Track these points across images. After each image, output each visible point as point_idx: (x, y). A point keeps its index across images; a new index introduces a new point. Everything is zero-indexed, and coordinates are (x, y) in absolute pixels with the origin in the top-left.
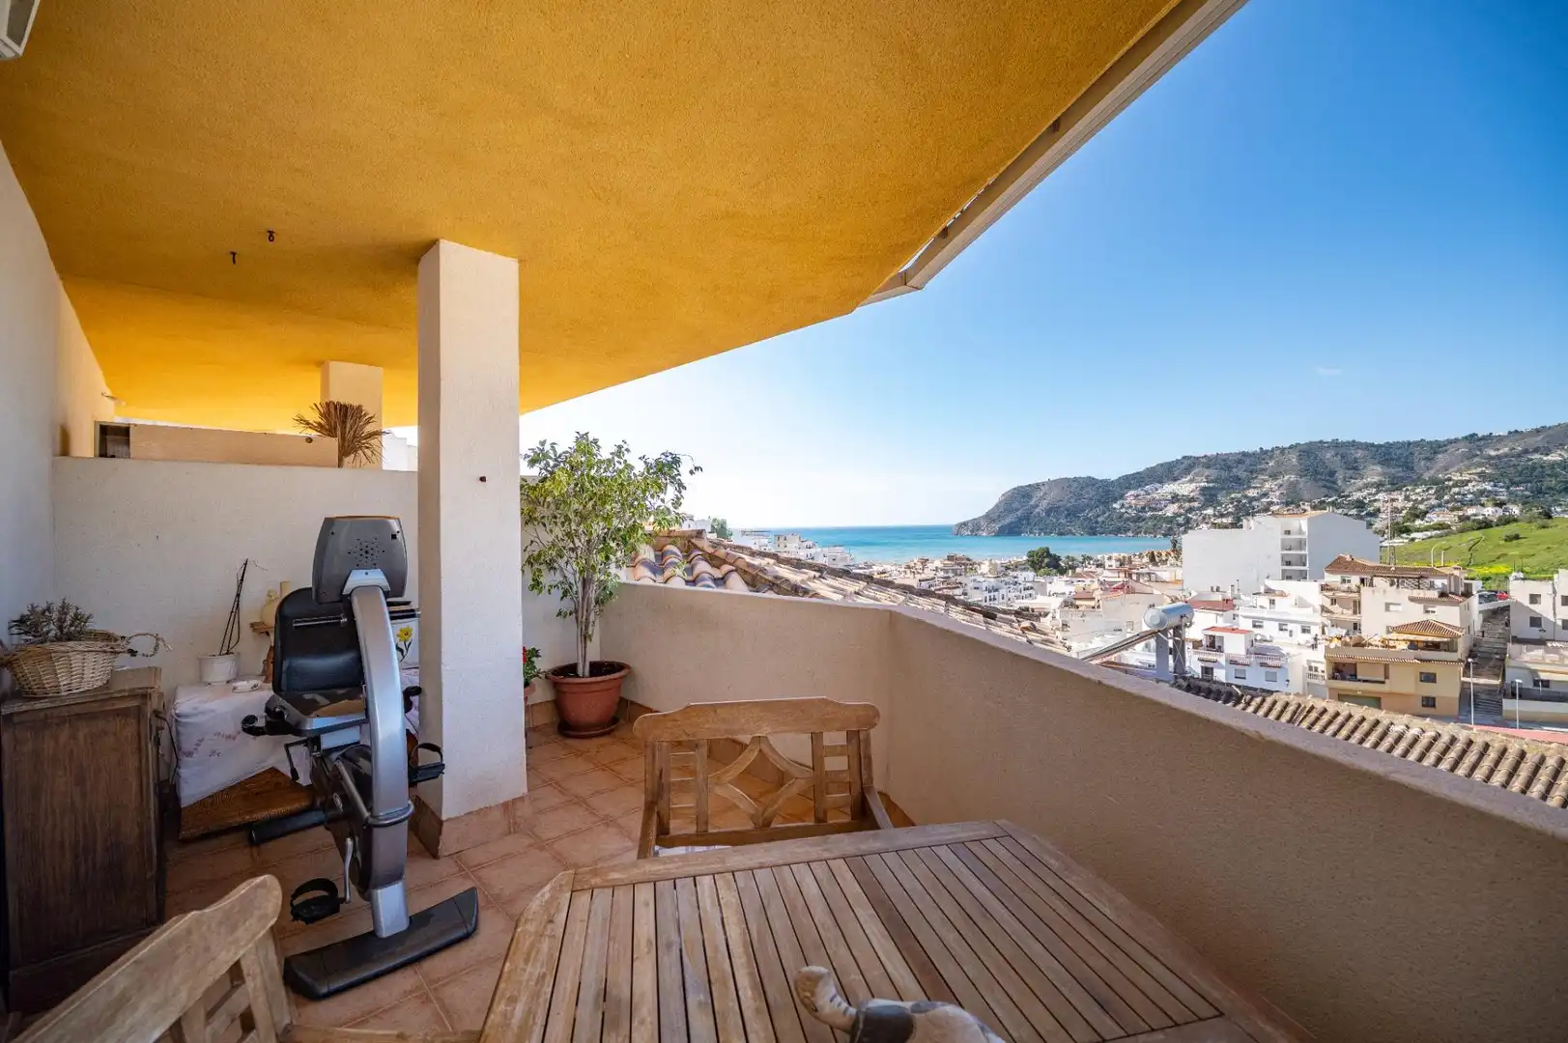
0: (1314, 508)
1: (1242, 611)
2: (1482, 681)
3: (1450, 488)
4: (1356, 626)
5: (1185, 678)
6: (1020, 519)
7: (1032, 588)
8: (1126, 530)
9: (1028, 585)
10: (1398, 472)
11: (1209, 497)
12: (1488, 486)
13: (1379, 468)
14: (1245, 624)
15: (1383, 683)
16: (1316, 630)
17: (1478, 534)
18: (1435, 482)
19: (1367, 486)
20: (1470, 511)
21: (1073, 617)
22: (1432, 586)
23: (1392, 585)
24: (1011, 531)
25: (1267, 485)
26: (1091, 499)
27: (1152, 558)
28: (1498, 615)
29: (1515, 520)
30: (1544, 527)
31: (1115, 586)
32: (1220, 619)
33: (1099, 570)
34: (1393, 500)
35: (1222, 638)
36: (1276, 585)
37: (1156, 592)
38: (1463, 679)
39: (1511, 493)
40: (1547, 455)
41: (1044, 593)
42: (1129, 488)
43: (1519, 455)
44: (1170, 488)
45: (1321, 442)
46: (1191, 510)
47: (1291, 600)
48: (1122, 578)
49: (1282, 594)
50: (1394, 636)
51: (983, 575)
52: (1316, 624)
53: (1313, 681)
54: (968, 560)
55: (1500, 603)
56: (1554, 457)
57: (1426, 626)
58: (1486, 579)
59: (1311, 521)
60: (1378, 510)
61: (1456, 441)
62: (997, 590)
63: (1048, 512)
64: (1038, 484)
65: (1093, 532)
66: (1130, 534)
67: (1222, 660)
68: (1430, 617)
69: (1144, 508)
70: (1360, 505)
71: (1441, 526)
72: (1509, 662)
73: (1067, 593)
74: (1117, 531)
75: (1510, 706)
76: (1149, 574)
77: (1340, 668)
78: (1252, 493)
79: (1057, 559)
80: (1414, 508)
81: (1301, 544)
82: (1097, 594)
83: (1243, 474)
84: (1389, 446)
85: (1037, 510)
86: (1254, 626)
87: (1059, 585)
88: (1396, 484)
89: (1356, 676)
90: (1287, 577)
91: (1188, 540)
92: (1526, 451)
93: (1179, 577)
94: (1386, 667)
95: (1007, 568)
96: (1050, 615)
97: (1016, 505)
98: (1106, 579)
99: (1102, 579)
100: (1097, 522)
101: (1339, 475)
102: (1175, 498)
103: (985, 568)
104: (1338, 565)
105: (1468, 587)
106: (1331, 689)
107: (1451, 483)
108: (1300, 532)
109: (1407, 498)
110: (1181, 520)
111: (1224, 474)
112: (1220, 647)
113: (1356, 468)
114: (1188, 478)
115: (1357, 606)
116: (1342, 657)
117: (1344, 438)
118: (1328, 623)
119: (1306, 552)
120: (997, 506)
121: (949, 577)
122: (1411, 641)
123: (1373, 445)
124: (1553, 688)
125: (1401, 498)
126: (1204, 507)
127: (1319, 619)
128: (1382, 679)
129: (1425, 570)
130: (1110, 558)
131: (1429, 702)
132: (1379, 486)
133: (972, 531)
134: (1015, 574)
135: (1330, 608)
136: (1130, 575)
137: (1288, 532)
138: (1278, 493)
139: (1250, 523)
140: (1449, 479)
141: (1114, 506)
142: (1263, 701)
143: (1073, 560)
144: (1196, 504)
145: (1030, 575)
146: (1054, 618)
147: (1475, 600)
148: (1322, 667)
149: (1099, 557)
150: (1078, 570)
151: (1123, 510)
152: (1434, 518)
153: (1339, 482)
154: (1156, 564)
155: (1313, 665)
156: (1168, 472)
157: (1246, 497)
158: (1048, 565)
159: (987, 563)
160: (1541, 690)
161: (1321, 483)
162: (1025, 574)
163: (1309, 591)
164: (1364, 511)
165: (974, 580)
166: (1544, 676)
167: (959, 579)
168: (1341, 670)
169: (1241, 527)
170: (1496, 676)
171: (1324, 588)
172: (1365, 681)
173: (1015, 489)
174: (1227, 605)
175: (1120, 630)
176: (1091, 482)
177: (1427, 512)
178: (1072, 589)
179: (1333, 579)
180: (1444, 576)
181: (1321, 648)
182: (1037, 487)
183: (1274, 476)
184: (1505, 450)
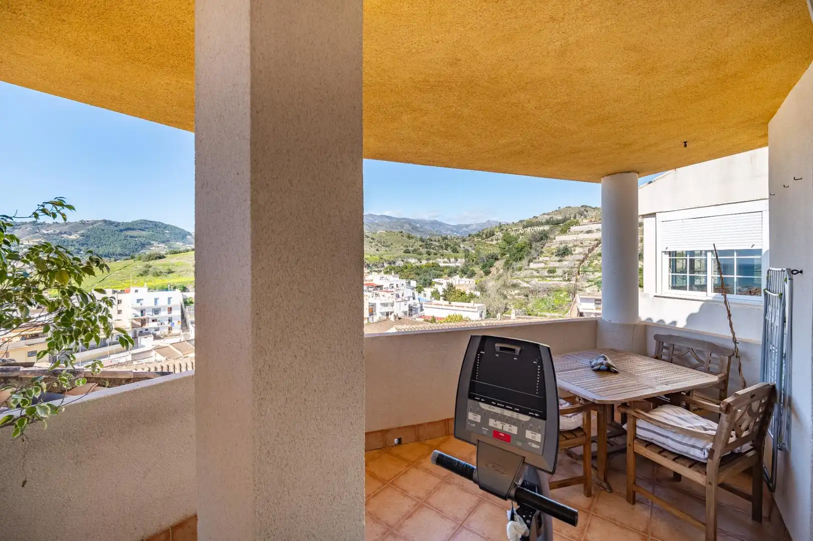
40: (70, 235)
43: (58, 235)
56: (73, 237)
92: (61, 233)
107: (23, 246)
184: (51, 231)
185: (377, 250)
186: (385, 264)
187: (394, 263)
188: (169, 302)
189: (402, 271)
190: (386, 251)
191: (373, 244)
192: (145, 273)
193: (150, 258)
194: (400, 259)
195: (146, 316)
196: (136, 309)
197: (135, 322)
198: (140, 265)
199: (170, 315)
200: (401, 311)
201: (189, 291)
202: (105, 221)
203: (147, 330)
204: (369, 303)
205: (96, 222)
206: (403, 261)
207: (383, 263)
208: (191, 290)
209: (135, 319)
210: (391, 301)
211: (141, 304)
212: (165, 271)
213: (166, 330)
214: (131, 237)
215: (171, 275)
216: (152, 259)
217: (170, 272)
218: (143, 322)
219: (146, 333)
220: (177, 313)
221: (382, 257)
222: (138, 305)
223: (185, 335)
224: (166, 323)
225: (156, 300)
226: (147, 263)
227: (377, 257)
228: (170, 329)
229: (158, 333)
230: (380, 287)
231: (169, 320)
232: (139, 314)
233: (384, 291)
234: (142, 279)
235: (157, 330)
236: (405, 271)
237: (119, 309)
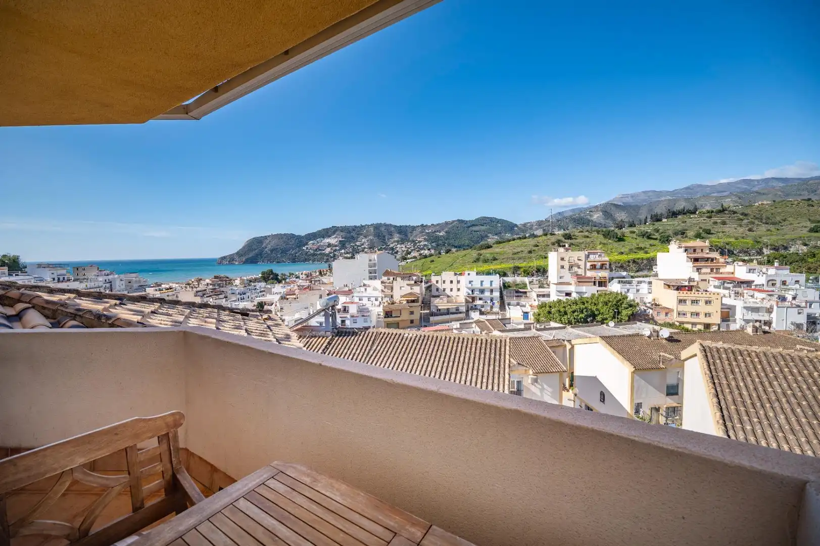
0: (379, 250)
1: (355, 295)
2: (426, 311)
3: (417, 243)
4: (392, 297)
5: (336, 329)
6: (257, 255)
7: (264, 291)
8: (309, 260)
9: (262, 289)
10: (403, 236)
11: (343, 245)
12: (426, 243)
13: (398, 235)
14: (356, 300)
15: (399, 317)
16: (380, 299)
17: (424, 260)
18: (413, 241)
19: (394, 242)
20: (422, 252)
21: (286, 304)
22: (412, 280)
23: (402, 280)
24: (253, 261)
25: (363, 240)
26: (293, 245)
27: (320, 273)
28: (429, 288)
29: (433, 255)
30: (439, 257)
31: (305, 287)
32: (348, 299)
33: (297, 280)
34: (402, 247)
35: (348, 307)
36: (367, 282)
37: (322, 289)
38: (421, 312)
39: (432, 246)
40: (440, 233)
41: (271, 293)
42: (310, 240)
44: (327, 240)
45: (381, 223)
46: (335, 250)
47: (372, 288)
48: (307, 284)
49: (369, 286)
50: (403, 299)
51: (236, 286)
52: (379, 297)
53: (379, 320)
54: (227, 278)
55: (429, 284)
57: (411, 294)
58: (426, 276)
59: (378, 256)
60: (398, 251)
61: (418, 226)
62: (245, 294)
63: (272, 251)
64: (266, 236)
65: (294, 260)
66: (311, 262)
67: (348, 316)
68: (412, 291)
69: (316, 250)
70: (392, 249)
71: (415, 257)
72: (431, 304)
73: (282, 292)
74: (305, 260)
75: (432, 318)
76: (319, 280)
77: (388, 313)
78: (358, 243)
79: (277, 275)
80: (407, 251)
81: (375, 265)
82: (297, 292)
83: (355, 236)
84: (401, 226)
85: (266, 249)
86: (360, 300)
87: (278, 288)
88: (402, 241)
89: (392, 315)
90: (371, 278)
91: (335, 264)
92: (435, 232)
93: (332, 281)
94: (400, 310)
95: (250, 281)
96: (274, 304)
97: (254, 247)
98: (301, 284)
99: (299, 284)
100: (296, 256)
101: (386, 237)
102: (329, 245)
103: (237, 282)
104: (387, 273)
105: (422, 278)
106: (385, 322)
107: (417, 242)
108: (375, 260)
109: (406, 247)
110: (332, 255)
111: (348, 235)
112: (348, 311)
113: (391, 235)
114: (335, 236)
115: (392, 288)
116: (388, 310)
117: (388, 223)
118: (383, 296)
119: (376, 268)
120: (244, 247)
121: (215, 289)
122: (407, 300)
123: (396, 226)
124: (441, 311)
125: (404, 247)
126: (341, 249)
127: (381, 295)
128: (399, 315)
129: (411, 274)
130: (302, 274)
131: (412, 322)
132: (398, 242)
133: (229, 262)
134: (255, 284)
135: (384, 290)
136: (311, 282)
137: (370, 260)
138: (367, 244)
139: (358, 256)
140: (417, 240)
141: (304, 248)
142: (365, 333)
143: (285, 275)
144: (338, 248)
145: (263, 284)
146: (276, 305)
147: (423, 283)
148: (382, 314)
149: (297, 273)
150: (287, 280)
151: (307, 250)
152: (413, 254)
153: (387, 240)
154: (322, 276)
155: (379, 313)
156: (327, 233)
157: (356, 245)
158: (272, 279)
159: (239, 279)
160: (439, 313)
161: (381, 240)
162: (260, 284)
163: (377, 284)
164: (393, 252)
165: (231, 289)
166: (439, 308)
167: (222, 289)
168: (388, 314)
169: (355, 258)
170: (428, 309)
171: (382, 282)
172: (395, 317)
173: (254, 238)
174: (349, 293)
175: (307, 308)
176: (292, 236)
177: (411, 252)
178: (285, 290)
179: (385, 279)
180: (415, 275)
181: (382, 306)
182: (266, 237)
183: (365, 237)
184: (430, 231)
185: (750, 230)
186: (765, 250)
187: (786, 248)
188: (491, 285)
189: (803, 260)
190: (768, 230)
191: (745, 221)
192: (477, 260)
193: (482, 248)
194: (799, 242)
195: (475, 295)
196: (469, 288)
197: (468, 298)
198: (474, 253)
199: (492, 296)
200: (789, 323)
201: (508, 276)
202: (459, 220)
203: (475, 306)
204: (722, 304)
205: (453, 221)
206: (806, 245)
207: (761, 249)
208: (510, 275)
209: (468, 297)
210: (767, 304)
211: (472, 285)
212: (491, 258)
213: (489, 308)
214: (475, 231)
215: (495, 262)
216: (483, 249)
217: (495, 259)
218: (473, 299)
219: (474, 308)
220: (497, 294)
221: (760, 240)
222: (470, 286)
223: (503, 314)
224: (489, 302)
225: (482, 282)
226: (479, 252)
227: (750, 241)
228: (492, 307)
229: (483, 309)
230: (749, 283)
231: (491, 300)
232: (471, 292)
233: (754, 290)
234: (475, 265)
235: (483, 306)
236: (810, 260)
237: (458, 287)
